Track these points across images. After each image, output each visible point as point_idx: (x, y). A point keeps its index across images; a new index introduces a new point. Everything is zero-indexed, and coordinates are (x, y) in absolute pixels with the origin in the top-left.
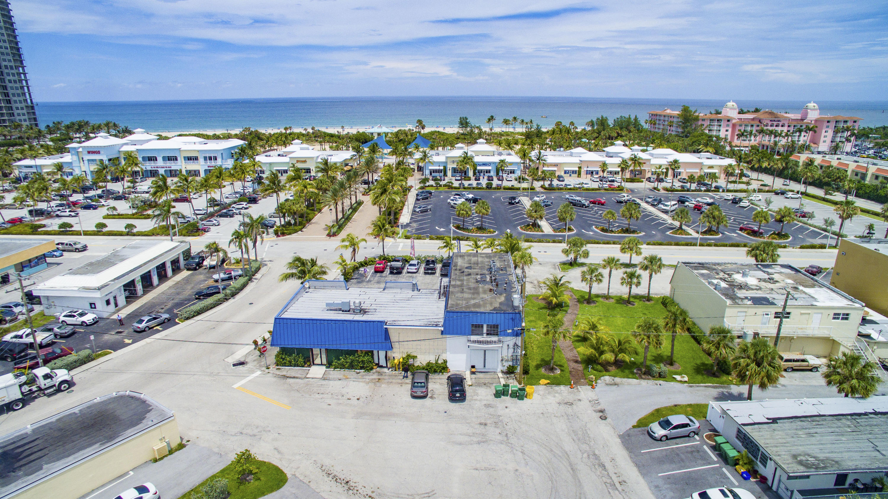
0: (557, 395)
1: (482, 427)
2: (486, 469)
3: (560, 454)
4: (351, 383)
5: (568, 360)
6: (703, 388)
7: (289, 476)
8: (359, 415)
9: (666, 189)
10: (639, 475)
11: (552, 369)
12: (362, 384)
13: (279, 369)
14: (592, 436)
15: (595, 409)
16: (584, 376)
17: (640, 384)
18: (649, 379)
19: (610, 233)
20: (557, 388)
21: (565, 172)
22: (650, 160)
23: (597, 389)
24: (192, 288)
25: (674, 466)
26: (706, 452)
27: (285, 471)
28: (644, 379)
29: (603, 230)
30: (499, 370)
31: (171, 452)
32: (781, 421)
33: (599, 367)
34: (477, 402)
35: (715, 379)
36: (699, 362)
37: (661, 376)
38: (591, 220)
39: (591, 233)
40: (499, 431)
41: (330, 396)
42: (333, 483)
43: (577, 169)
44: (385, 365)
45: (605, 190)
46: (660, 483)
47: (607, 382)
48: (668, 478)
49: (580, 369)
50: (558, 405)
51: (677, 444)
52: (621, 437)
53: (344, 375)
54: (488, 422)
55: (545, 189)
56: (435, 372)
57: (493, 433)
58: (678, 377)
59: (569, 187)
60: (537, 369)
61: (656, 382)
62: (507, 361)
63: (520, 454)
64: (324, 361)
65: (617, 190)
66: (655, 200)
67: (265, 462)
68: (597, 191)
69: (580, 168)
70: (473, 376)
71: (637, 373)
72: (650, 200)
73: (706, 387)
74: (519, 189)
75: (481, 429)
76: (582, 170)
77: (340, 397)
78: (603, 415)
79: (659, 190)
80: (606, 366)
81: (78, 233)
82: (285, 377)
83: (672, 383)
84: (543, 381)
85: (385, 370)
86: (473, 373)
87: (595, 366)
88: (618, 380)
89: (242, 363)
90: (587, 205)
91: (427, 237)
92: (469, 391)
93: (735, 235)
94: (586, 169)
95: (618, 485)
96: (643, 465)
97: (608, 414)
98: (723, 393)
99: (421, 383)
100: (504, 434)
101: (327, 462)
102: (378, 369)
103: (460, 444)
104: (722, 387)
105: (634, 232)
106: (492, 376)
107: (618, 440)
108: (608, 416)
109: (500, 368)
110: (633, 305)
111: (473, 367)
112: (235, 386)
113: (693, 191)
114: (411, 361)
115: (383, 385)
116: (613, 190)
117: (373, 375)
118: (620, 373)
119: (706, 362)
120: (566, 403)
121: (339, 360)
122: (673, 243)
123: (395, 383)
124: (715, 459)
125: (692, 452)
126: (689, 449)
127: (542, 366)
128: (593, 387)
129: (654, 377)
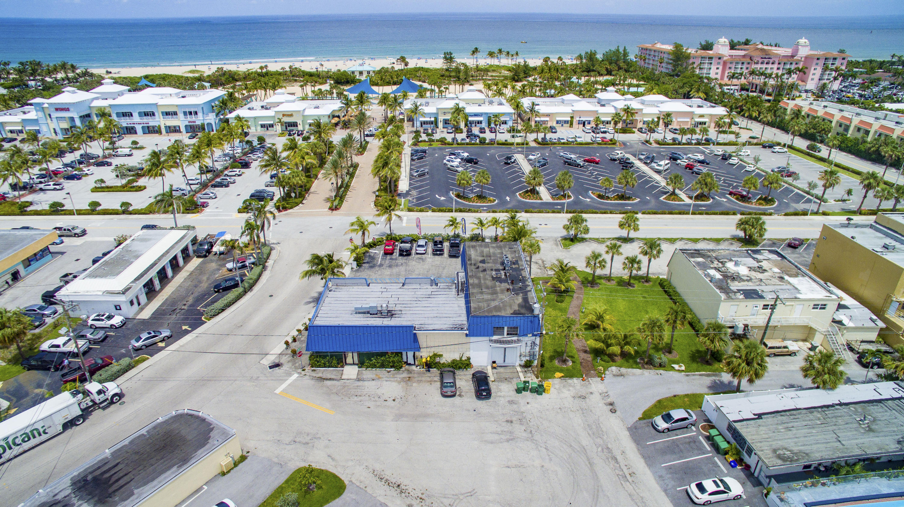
0: (571, 388)
1: (509, 424)
2: (516, 466)
3: (579, 449)
4: (385, 383)
5: (578, 350)
6: (698, 377)
7: (346, 482)
8: (399, 417)
9: (658, 142)
10: (646, 466)
11: (564, 361)
12: (395, 384)
13: (314, 370)
14: (604, 429)
15: (605, 402)
16: (593, 368)
17: (643, 374)
18: (650, 369)
19: (606, 199)
20: (570, 381)
21: (558, 122)
22: (642, 110)
23: (606, 380)
24: (208, 279)
25: (674, 456)
26: (700, 442)
27: (343, 477)
28: (647, 369)
29: (600, 196)
30: (517, 364)
31: (236, 464)
32: (765, 416)
33: (606, 358)
34: (501, 399)
35: (708, 367)
36: (694, 349)
37: (661, 366)
38: (587, 184)
39: (588, 200)
40: (523, 428)
41: (368, 398)
42: (386, 487)
43: (569, 119)
44: (413, 363)
45: (599, 144)
46: (664, 473)
47: (614, 373)
48: (670, 468)
49: (590, 359)
50: (572, 399)
51: (677, 435)
52: (629, 429)
53: (377, 375)
54: (514, 419)
55: (539, 143)
56: (460, 368)
57: (519, 430)
58: (676, 367)
59: (562, 141)
60: (551, 361)
61: (657, 371)
62: (525, 356)
63: (544, 450)
64: (356, 361)
65: (610, 144)
66: (648, 158)
67: (323, 470)
68: (590, 146)
69: (572, 117)
70: (494, 370)
71: (640, 363)
72: (642, 157)
73: (700, 375)
74: (512, 144)
75: (507, 427)
76: (574, 120)
77: (377, 399)
78: (612, 408)
79: (651, 144)
80: (612, 357)
81: (70, 213)
82: (322, 379)
83: (671, 372)
84: (558, 374)
85: (414, 368)
86: (495, 368)
87: (602, 357)
88: (623, 370)
89: (277, 365)
90: (582, 164)
91: (430, 208)
92: (493, 386)
93: (725, 200)
94: (578, 119)
95: (628, 477)
96: (649, 457)
97: (617, 406)
98: (715, 382)
99: (450, 383)
100: (529, 431)
101: (378, 467)
102: (407, 367)
103: (492, 443)
104: (714, 375)
105: (629, 198)
106: (511, 371)
107: (627, 433)
108: (617, 409)
109: (518, 363)
110: (634, 287)
111: (494, 362)
112: (278, 391)
113: (684, 144)
114: (437, 360)
115: (414, 384)
116: (605, 144)
117: (403, 374)
118: (626, 364)
119: (701, 349)
120: (580, 397)
121: (371, 361)
122: (667, 212)
123: (425, 381)
124: (709, 449)
125: (690, 442)
126: (687, 440)
127: (555, 358)
128: (602, 379)
129: (655, 366)
